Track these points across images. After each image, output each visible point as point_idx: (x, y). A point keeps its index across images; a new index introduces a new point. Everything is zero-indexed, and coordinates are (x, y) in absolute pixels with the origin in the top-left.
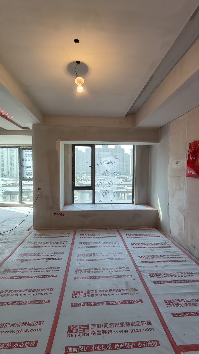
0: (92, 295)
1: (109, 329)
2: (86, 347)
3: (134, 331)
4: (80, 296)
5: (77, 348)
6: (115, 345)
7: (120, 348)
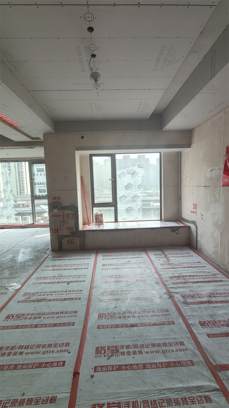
0: (120, 317)
1: (139, 349)
2: (116, 367)
3: (166, 351)
4: (107, 318)
5: (106, 368)
6: (147, 365)
7: (152, 367)
